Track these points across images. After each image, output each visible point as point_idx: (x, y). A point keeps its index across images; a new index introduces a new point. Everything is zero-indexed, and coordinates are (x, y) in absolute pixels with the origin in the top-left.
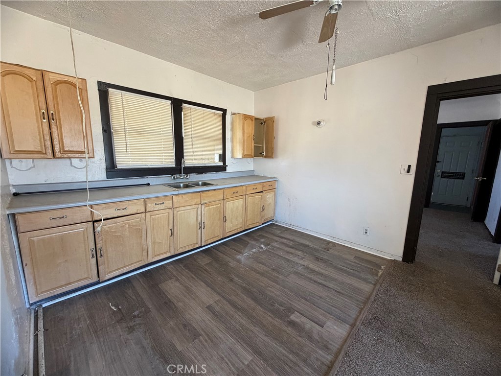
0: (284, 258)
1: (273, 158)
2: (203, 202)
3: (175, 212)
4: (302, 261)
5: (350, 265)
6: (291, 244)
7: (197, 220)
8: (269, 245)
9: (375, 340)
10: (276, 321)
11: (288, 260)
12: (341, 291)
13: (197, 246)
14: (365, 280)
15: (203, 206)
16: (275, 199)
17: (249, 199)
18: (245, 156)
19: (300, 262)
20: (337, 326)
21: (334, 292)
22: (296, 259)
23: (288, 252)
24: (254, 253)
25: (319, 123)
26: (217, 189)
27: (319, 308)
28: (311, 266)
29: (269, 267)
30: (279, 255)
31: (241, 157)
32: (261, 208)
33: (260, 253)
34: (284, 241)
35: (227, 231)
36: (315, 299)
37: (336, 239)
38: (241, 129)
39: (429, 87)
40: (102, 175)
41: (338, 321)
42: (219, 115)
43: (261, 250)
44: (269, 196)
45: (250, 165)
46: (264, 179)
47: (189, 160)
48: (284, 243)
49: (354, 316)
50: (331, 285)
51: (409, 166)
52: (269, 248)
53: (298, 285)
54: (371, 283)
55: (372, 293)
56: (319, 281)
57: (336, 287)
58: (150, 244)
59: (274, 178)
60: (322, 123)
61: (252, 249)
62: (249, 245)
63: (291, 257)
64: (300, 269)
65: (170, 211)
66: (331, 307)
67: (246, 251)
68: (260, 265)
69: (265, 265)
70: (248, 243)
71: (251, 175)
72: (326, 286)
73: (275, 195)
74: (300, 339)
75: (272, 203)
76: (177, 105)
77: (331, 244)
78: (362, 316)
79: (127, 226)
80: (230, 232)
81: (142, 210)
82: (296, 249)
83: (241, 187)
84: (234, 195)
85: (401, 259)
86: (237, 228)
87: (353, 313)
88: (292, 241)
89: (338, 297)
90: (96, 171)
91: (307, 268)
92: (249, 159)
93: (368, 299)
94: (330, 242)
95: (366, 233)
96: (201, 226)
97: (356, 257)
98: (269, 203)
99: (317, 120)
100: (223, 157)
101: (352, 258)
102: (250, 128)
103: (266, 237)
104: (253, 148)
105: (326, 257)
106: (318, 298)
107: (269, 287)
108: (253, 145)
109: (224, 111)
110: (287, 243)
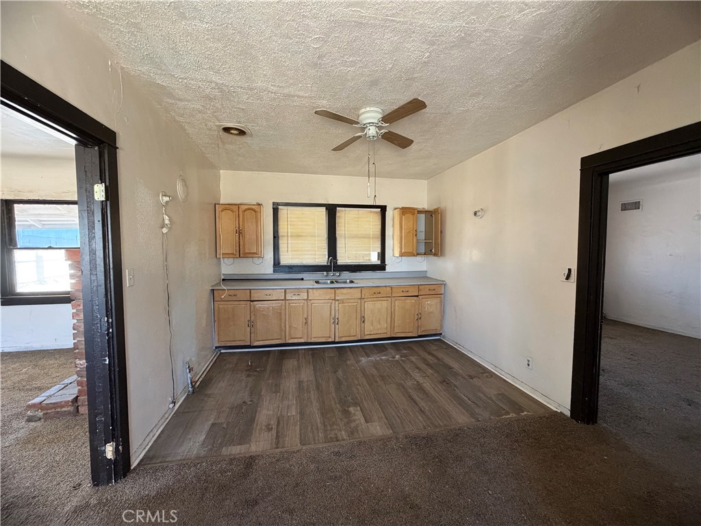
0: (406, 371)
1: (440, 256)
2: (337, 298)
3: (309, 304)
4: (422, 378)
5: (478, 398)
6: (432, 362)
7: (331, 314)
8: (405, 357)
10: (336, 406)
11: (407, 374)
12: (427, 411)
13: (330, 340)
14: (473, 415)
15: (337, 303)
16: (440, 308)
17: (397, 302)
19: (418, 379)
20: (380, 428)
21: (418, 409)
22: (417, 375)
23: (418, 368)
24: (381, 359)
26: (354, 288)
27: (383, 412)
28: (426, 385)
30: (403, 367)
31: (398, 255)
33: (386, 361)
34: (429, 357)
35: (366, 333)
36: (389, 406)
37: (499, 370)
38: (399, 225)
40: (270, 270)
41: (387, 426)
42: (377, 213)
43: (391, 359)
44: (430, 304)
47: (342, 260)
48: (425, 359)
50: (422, 404)
51: (570, 270)
52: (403, 360)
53: (388, 393)
56: (414, 397)
57: (426, 407)
58: (287, 327)
59: (442, 281)
61: (383, 356)
63: (414, 373)
64: (409, 384)
65: (305, 301)
66: (396, 417)
67: (375, 356)
68: (374, 369)
69: (379, 371)
71: (420, 277)
72: (415, 402)
73: (441, 302)
74: (339, 420)
75: (437, 313)
76: (332, 210)
79: (271, 308)
80: (370, 334)
81: (283, 298)
82: (432, 368)
83: (385, 288)
84: (376, 296)
85: (568, 413)
88: (438, 359)
89: (414, 413)
90: (266, 267)
91: (419, 385)
94: (489, 372)
95: (528, 365)
96: (336, 322)
97: (501, 394)
98: (430, 310)
100: (382, 255)
101: (493, 393)
103: (412, 350)
104: (415, 245)
105: (457, 383)
106: (394, 407)
107: (360, 386)
108: (415, 241)
109: (383, 209)
110: (429, 360)
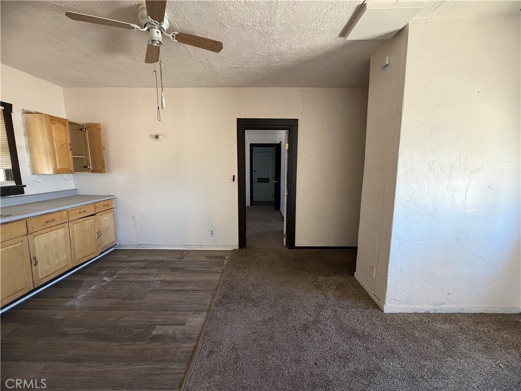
0: (136, 281)
1: (105, 172)
4: (157, 277)
5: (203, 264)
6: (143, 265)
8: (114, 275)
9: (224, 312)
10: (137, 345)
11: (142, 282)
12: (198, 289)
14: (216, 272)
16: (114, 221)
17: (75, 227)
18: (57, 172)
19: (156, 279)
20: (197, 318)
21: (192, 292)
22: (151, 278)
23: (140, 274)
24: (94, 290)
25: (157, 137)
26: (12, 222)
27: (179, 311)
28: (168, 278)
29: (118, 298)
30: (129, 281)
31: (51, 172)
32: (97, 235)
33: (102, 288)
34: (134, 264)
35: (41, 278)
36: (175, 306)
38: (47, 135)
39: (238, 119)
41: (197, 313)
43: (103, 284)
44: (106, 219)
45: (69, 182)
46: (96, 199)
48: (134, 267)
49: (209, 303)
50: (188, 288)
51: (234, 176)
52: (116, 278)
53: (156, 301)
54: (219, 273)
55: (220, 280)
56: (177, 288)
57: (193, 287)
59: (110, 196)
60: (160, 137)
61: (90, 287)
62: (83, 284)
63: (145, 278)
64: (157, 286)
66: (190, 305)
67: (80, 293)
68: (106, 300)
69: (113, 297)
70: (83, 282)
71: (73, 196)
72: (183, 290)
73: (114, 216)
74: (164, 346)
75: (112, 226)
77: (185, 253)
78: (215, 300)
80: (47, 276)
82: (150, 268)
83: (59, 213)
84: (48, 225)
85: (238, 247)
86: (59, 268)
87: (208, 302)
88: (143, 261)
89: (194, 295)
91: (164, 281)
92: (65, 176)
93: (218, 286)
94: (184, 251)
95: (212, 234)
97: (207, 257)
98: (107, 226)
99: (154, 133)
100: (15, 174)
101: (204, 259)
102: (63, 136)
103: (108, 267)
104: (71, 161)
105: (181, 266)
106: (178, 303)
107: (121, 317)
108: (71, 157)
109: (8, 107)
110: (138, 265)
